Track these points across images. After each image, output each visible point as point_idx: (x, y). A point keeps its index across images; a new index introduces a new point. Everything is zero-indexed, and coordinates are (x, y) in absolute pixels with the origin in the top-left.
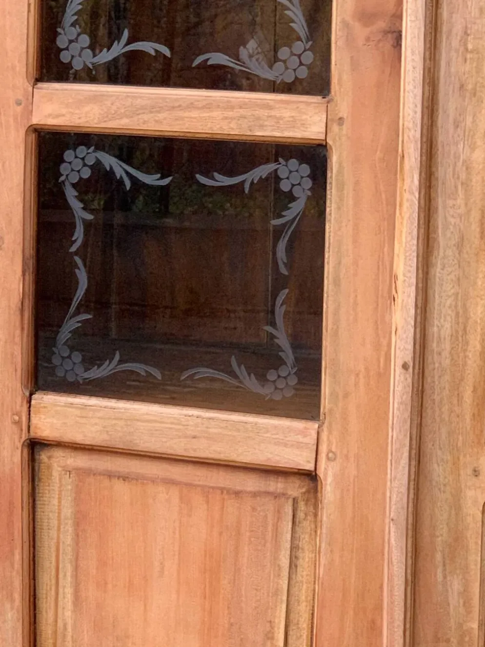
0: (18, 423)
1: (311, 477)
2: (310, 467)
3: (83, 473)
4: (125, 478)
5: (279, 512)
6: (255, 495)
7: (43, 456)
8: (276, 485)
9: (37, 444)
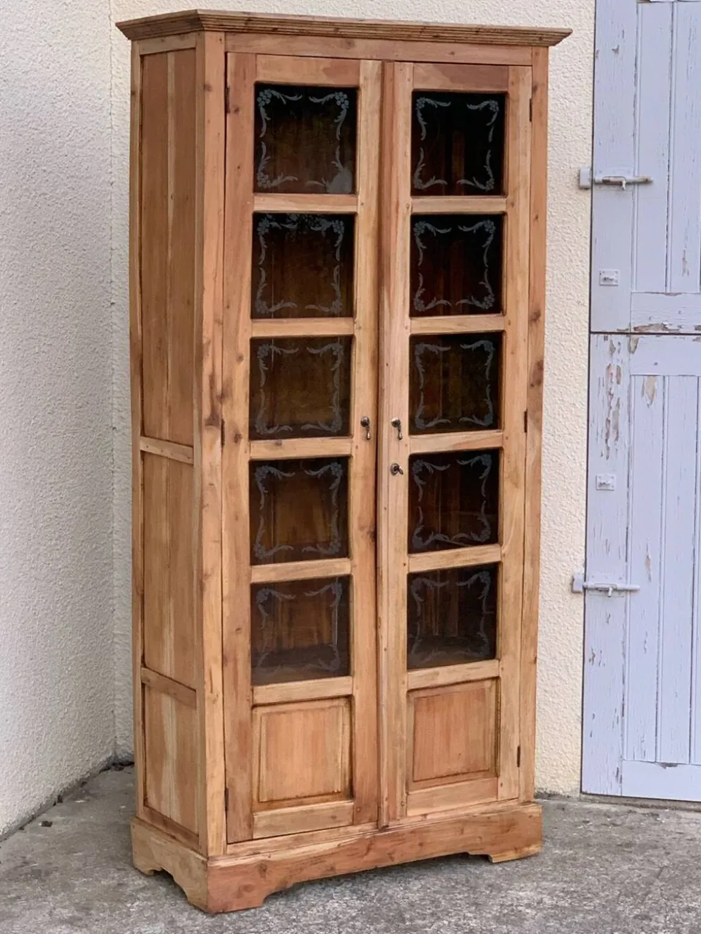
0: (248, 700)
1: (349, 698)
2: (350, 693)
3: (269, 714)
4: (284, 713)
5: (338, 714)
6: (330, 708)
7: (255, 711)
8: (336, 703)
9: (254, 706)
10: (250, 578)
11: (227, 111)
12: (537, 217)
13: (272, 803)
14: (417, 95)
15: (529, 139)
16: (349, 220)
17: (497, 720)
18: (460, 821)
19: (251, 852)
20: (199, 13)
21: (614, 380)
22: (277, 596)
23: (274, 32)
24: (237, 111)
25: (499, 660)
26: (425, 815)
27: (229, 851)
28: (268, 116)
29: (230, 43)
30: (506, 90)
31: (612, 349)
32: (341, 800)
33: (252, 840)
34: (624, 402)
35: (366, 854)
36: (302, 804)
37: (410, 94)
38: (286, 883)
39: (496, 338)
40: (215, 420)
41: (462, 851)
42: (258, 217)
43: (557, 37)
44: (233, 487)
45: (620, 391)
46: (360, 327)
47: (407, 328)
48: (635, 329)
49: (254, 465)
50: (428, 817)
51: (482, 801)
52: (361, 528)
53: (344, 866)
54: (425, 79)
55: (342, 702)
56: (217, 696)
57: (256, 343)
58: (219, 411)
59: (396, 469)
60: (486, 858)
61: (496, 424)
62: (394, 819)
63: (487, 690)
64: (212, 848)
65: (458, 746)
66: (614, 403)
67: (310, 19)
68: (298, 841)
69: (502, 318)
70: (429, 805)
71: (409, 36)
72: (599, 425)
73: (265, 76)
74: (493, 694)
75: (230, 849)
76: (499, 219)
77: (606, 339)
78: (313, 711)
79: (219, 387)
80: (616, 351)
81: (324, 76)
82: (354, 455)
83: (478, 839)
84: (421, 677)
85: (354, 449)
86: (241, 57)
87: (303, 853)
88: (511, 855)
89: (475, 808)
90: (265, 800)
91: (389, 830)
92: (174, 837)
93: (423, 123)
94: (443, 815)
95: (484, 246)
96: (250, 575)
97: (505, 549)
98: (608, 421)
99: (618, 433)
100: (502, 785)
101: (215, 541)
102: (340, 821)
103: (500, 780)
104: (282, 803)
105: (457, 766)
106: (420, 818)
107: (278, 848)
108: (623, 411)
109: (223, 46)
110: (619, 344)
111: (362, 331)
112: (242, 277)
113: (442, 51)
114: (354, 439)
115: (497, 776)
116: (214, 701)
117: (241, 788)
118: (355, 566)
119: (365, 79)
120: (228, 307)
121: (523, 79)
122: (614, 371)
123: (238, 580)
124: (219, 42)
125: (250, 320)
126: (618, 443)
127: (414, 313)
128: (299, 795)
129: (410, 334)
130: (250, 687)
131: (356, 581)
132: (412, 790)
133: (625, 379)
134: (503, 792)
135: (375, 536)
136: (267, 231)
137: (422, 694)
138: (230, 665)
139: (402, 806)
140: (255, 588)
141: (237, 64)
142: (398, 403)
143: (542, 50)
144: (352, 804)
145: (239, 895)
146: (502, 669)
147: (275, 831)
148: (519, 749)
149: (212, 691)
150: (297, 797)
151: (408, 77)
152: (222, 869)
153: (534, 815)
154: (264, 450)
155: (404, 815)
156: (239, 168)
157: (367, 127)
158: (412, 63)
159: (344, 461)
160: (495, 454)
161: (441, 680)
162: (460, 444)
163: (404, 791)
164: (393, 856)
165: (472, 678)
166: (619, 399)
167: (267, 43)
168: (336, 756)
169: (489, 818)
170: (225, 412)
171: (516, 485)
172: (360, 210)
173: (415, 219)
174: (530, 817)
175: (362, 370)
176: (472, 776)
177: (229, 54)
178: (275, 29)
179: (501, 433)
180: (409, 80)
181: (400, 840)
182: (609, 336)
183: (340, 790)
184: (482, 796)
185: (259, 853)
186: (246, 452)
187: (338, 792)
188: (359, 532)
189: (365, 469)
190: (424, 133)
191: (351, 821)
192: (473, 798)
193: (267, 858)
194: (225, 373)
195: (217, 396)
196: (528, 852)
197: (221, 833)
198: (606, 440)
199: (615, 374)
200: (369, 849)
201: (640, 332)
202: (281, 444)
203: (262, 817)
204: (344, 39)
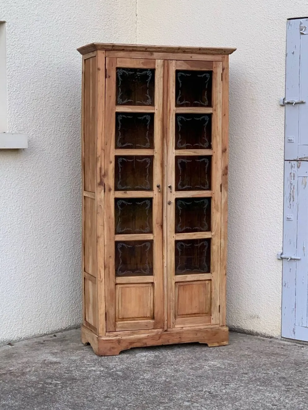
0: (114, 282)
1: (153, 283)
2: (153, 282)
3: (122, 287)
4: (128, 287)
5: (149, 288)
6: (145, 287)
7: (116, 286)
8: (148, 285)
9: (116, 284)
10: (115, 239)
11: (106, 77)
12: (225, 115)
13: (123, 319)
14: (177, 72)
15: (221, 87)
16: (152, 115)
17: (211, 295)
18: (195, 331)
19: (115, 336)
20: (95, 44)
21: (293, 178)
22: (125, 246)
23: (123, 50)
24: (109, 77)
25: (211, 273)
26: (182, 327)
27: (106, 335)
28: (122, 79)
29: (107, 54)
30: (212, 70)
31: (292, 167)
32: (150, 320)
33: (116, 331)
34: (296, 187)
35: (159, 340)
36: (135, 320)
37: (175, 71)
38: (128, 347)
39: (210, 158)
40: (101, 183)
41: (196, 341)
42: (117, 114)
43: (232, 51)
44: (109, 207)
45: (294, 182)
46: (156, 153)
47: (174, 153)
48: (299, 159)
49: (116, 200)
50: (184, 328)
51: (205, 324)
52: (157, 223)
53: (150, 343)
54: (180, 66)
55: (150, 285)
56: (102, 280)
57: (117, 157)
58: (103, 180)
59: (169, 203)
60: (206, 345)
61: (210, 188)
62: (170, 328)
63: (207, 284)
64: (101, 333)
65: (195, 303)
66: (292, 188)
67: (136, 46)
68: (133, 333)
69: (211, 151)
70: (184, 324)
71: (174, 51)
72: (287, 195)
73: (119, 65)
74: (209, 286)
75: (107, 334)
76: (210, 115)
77: (290, 163)
78: (139, 287)
79: (103, 172)
80: (293, 167)
81: (142, 65)
82: (154, 197)
83: (203, 338)
84: (180, 278)
85: (154, 195)
86: (111, 59)
87: (135, 337)
88: (216, 344)
89: (202, 327)
90: (121, 317)
91: (167, 332)
92: (91, 331)
93: (180, 82)
94: (189, 328)
95: (204, 125)
96: (114, 238)
97: (213, 233)
98: (290, 194)
99: (294, 199)
100: (213, 319)
101: (101, 225)
102: (149, 327)
103: (212, 317)
104: (127, 319)
105: (195, 311)
106: (180, 329)
107: (125, 335)
108: (295, 190)
109: (104, 55)
110: (294, 164)
111: (157, 154)
112: (111, 134)
113: (187, 56)
114: (154, 192)
115: (211, 316)
116: (101, 281)
117: (112, 313)
118: (155, 237)
119: (158, 66)
120: (106, 144)
121: (219, 66)
122: (292, 175)
123: (110, 240)
124: (103, 54)
125: (114, 150)
126: (293, 202)
127: (176, 148)
128: (134, 317)
129: (175, 155)
130: (114, 277)
131: (155, 242)
132: (177, 318)
133: (296, 178)
134: (213, 322)
135: (162, 226)
136: (121, 118)
137: (181, 284)
138: (107, 269)
139: (173, 323)
140: (117, 243)
141: (109, 61)
142: (171, 179)
143: (226, 56)
144: (154, 321)
145: (110, 350)
146: (213, 277)
147: (124, 329)
148: (219, 306)
149: (100, 278)
150: (133, 318)
151: (174, 65)
152: (103, 340)
153: (225, 331)
154: (120, 194)
155: (174, 327)
156: (110, 96)
157: (158, 83)
158: (175, 61)
159: (151, 199)
160: (209, 199)
161: (188, 279)
162: (196, 195)
163: (174, 318)
164: (169, 341)
165: (200, 279)
166: (294, 186)
167: (121, 54)
168: (148, 304)
169: (207, 330)
170: (105, 181)
171: (217, 210)
172: (156, 112)
173: (177, 115)
174: (224, 331)
175: (157, 168)
176: (201, 315)
177: (107, 58)
178: (123, 49)
179: (211, 192)
180: (174, 66)
181: (172, 336)
182: (291, 161)
183: (149, 316)
184: (205, 322)
185: (118, 336)
186: (113, 195)
187: (148, 317)
188: (156, 225)
189: (158, 203)
190: (181, 85)
191: (153, 327)
192: (201, 323)
193: (120, 338)
194: (105, 167)
195: (102, 176)
196: (223, 344)
197: (104, 328)
198: (290, 202)
199: (293, 176)
200: (160, 338)
201: (301, 160)
202: (126, 193)
203: (119, 323)
204: (150, 53)
